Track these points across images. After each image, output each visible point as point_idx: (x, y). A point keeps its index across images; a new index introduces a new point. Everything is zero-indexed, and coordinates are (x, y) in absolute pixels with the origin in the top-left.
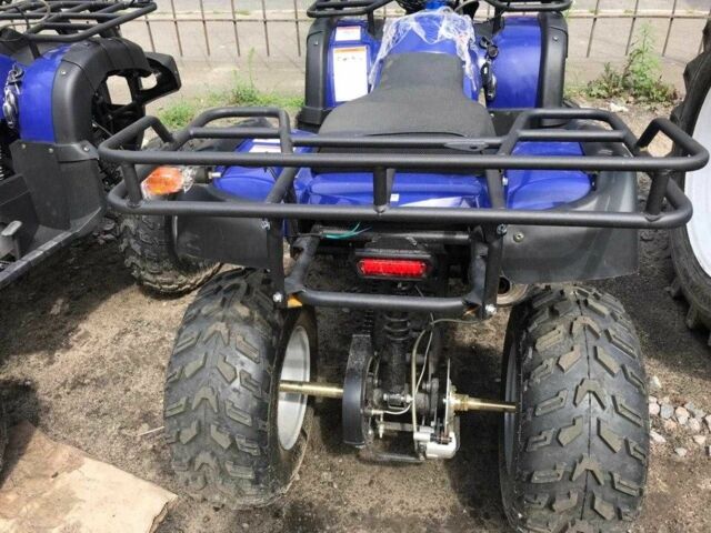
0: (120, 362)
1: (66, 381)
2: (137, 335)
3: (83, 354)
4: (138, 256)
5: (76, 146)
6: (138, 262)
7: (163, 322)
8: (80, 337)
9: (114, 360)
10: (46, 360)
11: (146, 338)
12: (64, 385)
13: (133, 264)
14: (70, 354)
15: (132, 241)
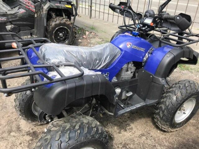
0: (139, 146)
1: (122, 143)
2: (147, 139)
3: (129, 135)
4: (160, 117)
5: (160, 79)
6: (159, 119)
7: (156, 139)
8: (130, 128)
9: (137, 144)
10: (119, 131)
11: (149, 142)
12: (121, 144)
13: (157, 118)
14: (125, 133)
15: (161, 112)
